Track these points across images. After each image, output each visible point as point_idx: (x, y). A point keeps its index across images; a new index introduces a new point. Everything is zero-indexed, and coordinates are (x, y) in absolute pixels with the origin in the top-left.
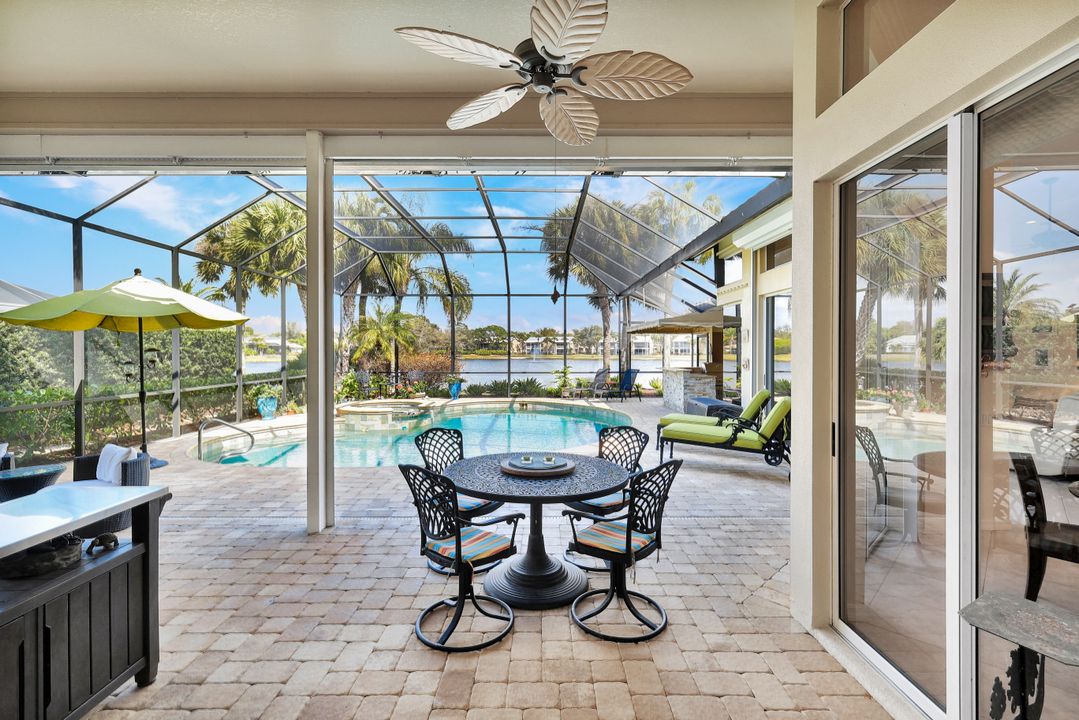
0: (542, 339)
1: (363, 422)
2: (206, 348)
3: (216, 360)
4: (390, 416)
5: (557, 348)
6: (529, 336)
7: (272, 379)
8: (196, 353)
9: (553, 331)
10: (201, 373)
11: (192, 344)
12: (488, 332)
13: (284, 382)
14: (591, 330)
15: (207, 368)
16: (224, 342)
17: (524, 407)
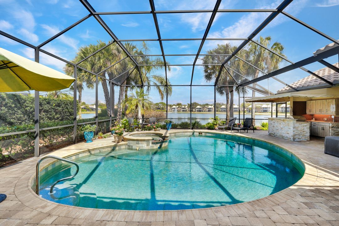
0: (177, 107)
1: (137, 145)
2: (62, 107)
3: (67, 112)
4: (151, 142)
5: (182, 109)
6: (173, 106)
7: (91, 122)
8: (57, 109)
9: (181, 104)
10: (60, 118)
11: (56, 105)
12: (160, 104)
13: (97, 123)
14: (193, 104)
15: (63, 116)
16: (71, 104)
17: (201, 134)
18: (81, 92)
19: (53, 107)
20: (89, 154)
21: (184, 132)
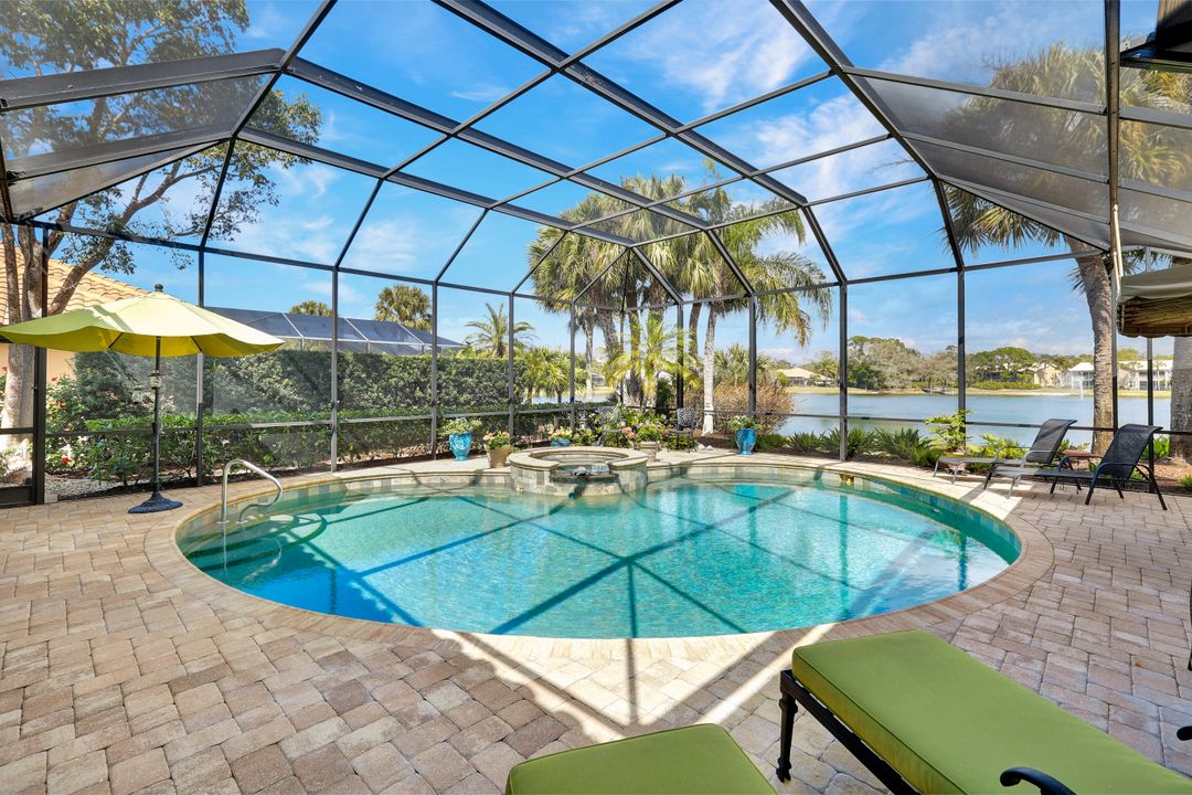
12: (998, 357)
17: (849, 482)
18: (591, 334)
19: (452, 377)
20: (415, 482)
21: (787, 466)
